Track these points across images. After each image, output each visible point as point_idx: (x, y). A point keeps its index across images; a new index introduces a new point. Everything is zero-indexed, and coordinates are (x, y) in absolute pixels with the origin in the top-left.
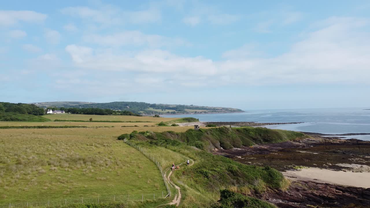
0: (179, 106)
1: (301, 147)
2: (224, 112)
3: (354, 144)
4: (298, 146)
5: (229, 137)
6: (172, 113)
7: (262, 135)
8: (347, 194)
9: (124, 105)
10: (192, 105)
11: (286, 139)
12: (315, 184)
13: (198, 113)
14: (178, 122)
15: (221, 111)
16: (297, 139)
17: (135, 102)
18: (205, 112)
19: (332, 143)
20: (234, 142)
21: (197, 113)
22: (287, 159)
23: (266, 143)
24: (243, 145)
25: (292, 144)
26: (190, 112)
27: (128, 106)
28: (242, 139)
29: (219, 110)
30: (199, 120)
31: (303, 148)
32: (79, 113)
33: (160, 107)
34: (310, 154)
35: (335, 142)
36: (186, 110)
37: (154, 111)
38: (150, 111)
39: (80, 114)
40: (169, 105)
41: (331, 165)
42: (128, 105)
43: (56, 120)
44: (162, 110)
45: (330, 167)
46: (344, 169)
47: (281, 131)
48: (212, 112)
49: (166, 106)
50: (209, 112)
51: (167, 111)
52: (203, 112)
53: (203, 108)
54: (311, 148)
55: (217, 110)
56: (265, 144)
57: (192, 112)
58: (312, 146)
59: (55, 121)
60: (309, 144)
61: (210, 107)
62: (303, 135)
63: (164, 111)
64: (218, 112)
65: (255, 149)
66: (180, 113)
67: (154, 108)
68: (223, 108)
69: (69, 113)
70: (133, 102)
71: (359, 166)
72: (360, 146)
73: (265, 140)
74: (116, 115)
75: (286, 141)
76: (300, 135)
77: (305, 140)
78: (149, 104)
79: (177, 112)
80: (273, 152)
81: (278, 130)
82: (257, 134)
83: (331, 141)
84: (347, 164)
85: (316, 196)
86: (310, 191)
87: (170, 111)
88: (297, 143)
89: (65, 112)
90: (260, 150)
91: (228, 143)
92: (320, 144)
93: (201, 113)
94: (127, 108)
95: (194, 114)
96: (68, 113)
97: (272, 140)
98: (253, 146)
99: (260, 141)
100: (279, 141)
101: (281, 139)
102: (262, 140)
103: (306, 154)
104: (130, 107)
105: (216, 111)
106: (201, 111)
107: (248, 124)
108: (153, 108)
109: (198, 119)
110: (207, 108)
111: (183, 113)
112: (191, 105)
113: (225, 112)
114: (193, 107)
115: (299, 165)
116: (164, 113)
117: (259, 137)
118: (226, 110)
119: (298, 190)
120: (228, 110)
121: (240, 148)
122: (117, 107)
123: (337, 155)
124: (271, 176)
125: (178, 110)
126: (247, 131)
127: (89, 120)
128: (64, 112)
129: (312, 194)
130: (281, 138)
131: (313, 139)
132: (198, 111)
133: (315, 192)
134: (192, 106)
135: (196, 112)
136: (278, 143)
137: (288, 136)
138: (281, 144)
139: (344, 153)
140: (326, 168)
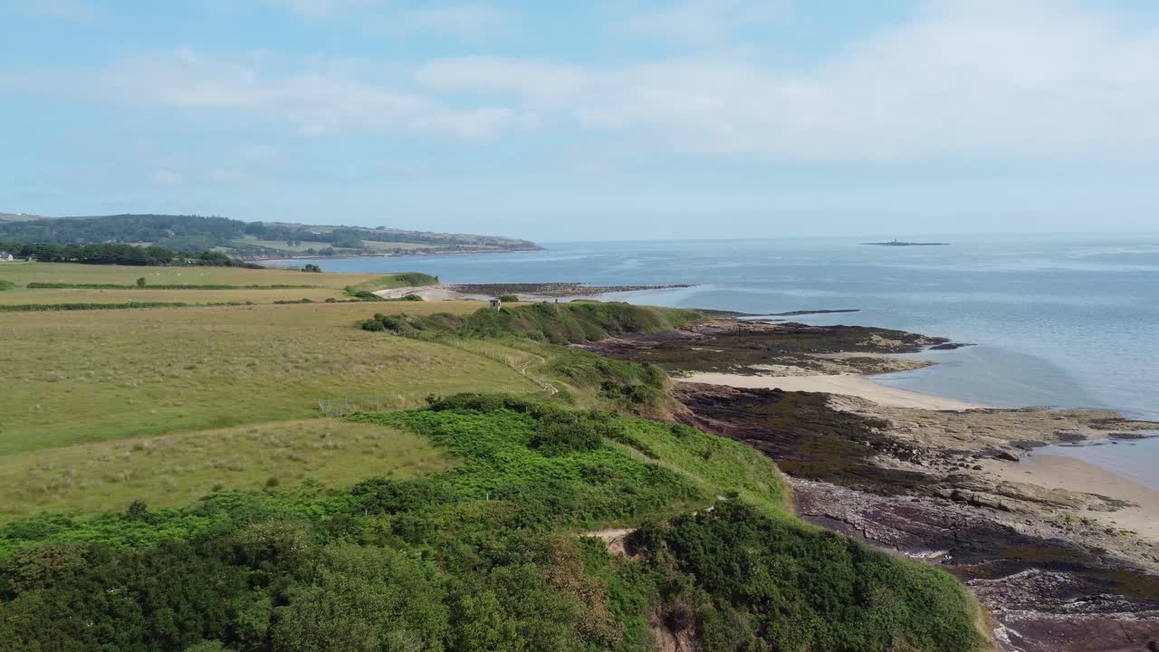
0: (343, 232)
1: (694, 340)
2: (484, 249)
3: (790, 332)
4: (688, 338)
5: (559, 322)
6: (321, 253)
7: (621, 318)
8: (746, 394)
9: (155, 228)
10: (382, 228)
11: (667, 326)
12: (708, 387)
13: (406, 252)
14: (385, 286)
15: (474, 246)
16: (687, 324)
17: (194, 217)
18: (426, 251)
19: (751, 332)
20: (569, 332)
21: (403, 254)
22: (670, 361)
23: (629, 333)
24: (587, 338)
25: (678, 334)
26: (380, 250)
27: (169, 231)
28: (585, 326)
29: (468, 243)
30: (439, 279)
31: (698, 342)
32: (63, 258)
33: (281, 235)
34: (709, 352)
35: (756, 330)
36: (367, 243)
37: (262, 247)
38: (250, 247)
39: (66, 261)
40: (307, 227)
41: (740, 367)
42: (169, 228)
43: (32, 284)
44: (290, 244)
45: (739, 371)
46: (759, 373)
47: (657, 309)
48: (449, 249)
49: (299, 230)
50: (438, 249)
51: (305, 246)
52: (420, 249)
53: (417, 238)
54: (713, 341)
55: (462, 242)
56: (627, 336)
57: (388, 251)
58: (714, 338)
59: (32, 286)
60: (708, 335)
61: (439, 234)
62: (700, 317)
63: (294, 248)
64: (466, 249)
65: (610, 346)
66: (349, 255)
67: (261, 236)
68: (481, 239)
69: (30, 258)
70: (186, 214)
71: (784, 367)
72: (799, 335)
73: (628, 329)
74: (183, 265)
75: (666, 329)
76: (694, 316)
77: (702, 326)
78: (241, 223)
79: (339, 249)
80: (643, 350)
81: (653, 307)
82: (611, 315)
83: (751, 327)
84: (766, 365)
85: (707, 397)
86: (700, 393)
87: (318, 247)
88: (687, 333)
89: (14, 258)
90: (619, 346)
91: (560, 334)
92: (730, 334)
93: (414, 252)
94: (167, 235)
95: (394, 256)
96: (27, 260)
97: (640, 327)
98: (605, 340)
99: (617, 330)
100: (655, 330)
101: (658, 326)
102: (621, 329)
103: (701, 352)
104: (177, 234)
105: (458, 247)
106: (412, 246)
107: (570, 290)
108: (255, 238)
109: (436, 278)
110: (432, 237)
111: (359, 253)
112: (378, 226)
113: (485, 251)
114: (385, 235)
115: (688, 369)
116: (298, 254)
117: (615, 322)
118: (490, 245)
119: (685, 392)
120: (494, 245)
121: (581, 344)
122: (130, 234)
123: (756, 352)
124: (651, 374)
125: (339, 243)
126: (591, 310)
127: (136, 284)
128: (11, 257)
129: (703, 395)
130: (656, 324)
131: (717, 324)
132: (403, 246)
133: (707, 393)
134: (382, 231)
135: (397, 251)
136: (653, 334)
137: (671, 319)
138: (658, 334)
139: (769, 350)
140: (731, 372)
